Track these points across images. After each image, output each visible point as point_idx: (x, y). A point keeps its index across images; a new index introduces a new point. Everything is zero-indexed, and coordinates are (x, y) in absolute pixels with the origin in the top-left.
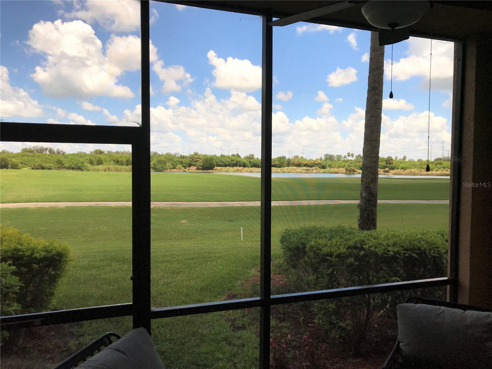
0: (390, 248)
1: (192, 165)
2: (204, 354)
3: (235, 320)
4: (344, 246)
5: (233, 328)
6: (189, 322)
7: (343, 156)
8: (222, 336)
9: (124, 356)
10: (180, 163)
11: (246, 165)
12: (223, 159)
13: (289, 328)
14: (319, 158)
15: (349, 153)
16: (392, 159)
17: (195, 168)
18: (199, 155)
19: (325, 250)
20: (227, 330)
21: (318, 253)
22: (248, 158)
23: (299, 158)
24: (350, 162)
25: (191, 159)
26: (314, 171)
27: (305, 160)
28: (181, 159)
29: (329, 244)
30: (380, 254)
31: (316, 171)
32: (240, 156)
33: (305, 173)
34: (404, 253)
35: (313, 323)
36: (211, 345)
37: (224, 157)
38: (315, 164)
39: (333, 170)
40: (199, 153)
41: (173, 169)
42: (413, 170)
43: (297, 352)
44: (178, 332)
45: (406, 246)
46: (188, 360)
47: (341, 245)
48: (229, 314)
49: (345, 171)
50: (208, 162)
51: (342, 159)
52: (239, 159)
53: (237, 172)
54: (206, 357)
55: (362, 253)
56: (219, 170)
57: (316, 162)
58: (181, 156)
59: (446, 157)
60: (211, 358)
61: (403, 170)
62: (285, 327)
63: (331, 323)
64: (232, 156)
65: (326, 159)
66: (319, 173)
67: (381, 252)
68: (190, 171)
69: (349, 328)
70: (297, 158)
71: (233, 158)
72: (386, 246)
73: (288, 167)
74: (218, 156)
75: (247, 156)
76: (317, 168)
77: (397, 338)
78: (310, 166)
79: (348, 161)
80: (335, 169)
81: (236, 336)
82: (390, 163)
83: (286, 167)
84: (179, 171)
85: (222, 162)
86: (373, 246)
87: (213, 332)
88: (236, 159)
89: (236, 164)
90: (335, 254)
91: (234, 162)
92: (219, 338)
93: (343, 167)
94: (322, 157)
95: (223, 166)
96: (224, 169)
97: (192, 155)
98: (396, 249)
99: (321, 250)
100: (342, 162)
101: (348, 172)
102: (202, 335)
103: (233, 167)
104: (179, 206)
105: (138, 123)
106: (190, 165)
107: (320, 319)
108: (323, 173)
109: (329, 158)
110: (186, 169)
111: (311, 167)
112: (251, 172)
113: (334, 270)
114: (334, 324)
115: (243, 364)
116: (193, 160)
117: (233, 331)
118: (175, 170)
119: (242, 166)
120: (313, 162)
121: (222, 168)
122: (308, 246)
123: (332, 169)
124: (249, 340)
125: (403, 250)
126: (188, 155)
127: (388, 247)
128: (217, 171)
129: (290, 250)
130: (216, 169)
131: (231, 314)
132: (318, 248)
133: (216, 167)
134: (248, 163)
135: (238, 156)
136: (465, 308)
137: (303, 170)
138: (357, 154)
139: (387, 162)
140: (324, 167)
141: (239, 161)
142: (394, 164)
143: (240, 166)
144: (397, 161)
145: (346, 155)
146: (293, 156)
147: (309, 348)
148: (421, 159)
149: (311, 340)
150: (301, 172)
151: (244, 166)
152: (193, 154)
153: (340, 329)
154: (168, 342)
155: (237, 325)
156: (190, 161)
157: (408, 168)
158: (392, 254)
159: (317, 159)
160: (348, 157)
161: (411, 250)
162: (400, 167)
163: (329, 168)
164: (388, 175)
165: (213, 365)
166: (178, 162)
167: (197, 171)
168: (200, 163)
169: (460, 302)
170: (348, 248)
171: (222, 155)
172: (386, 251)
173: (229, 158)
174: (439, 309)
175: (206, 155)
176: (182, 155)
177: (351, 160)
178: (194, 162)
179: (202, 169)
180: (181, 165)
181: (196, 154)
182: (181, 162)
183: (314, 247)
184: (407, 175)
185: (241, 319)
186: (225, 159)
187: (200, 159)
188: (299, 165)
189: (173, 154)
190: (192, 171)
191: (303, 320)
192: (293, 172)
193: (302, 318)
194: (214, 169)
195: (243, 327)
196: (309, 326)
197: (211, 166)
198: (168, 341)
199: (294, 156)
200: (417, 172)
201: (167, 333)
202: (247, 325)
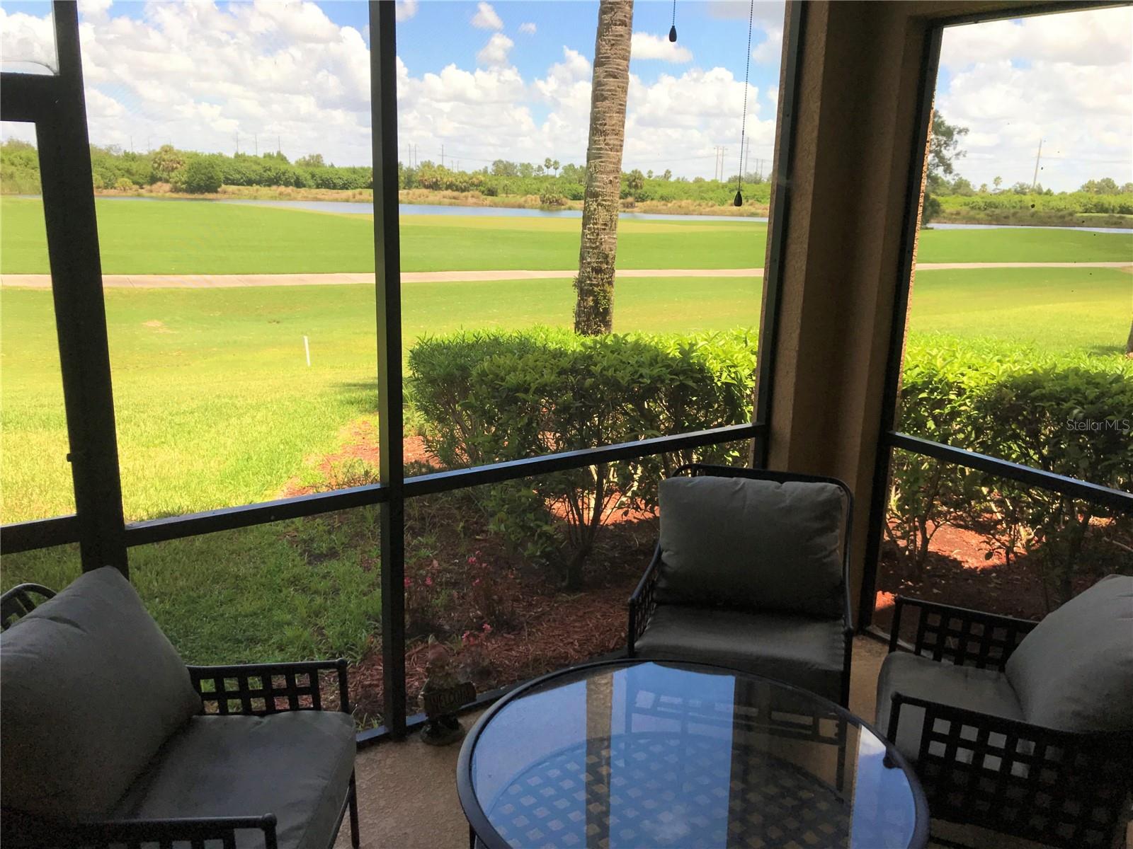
0: (644, 371)
1: (160, 179)
2: (246, 616)
3: (312, 540)
4: (552, 369)
5: (309, 556)
6: (203, 553)
7: (535, 167)
8: (286, 575)
9: (76, 630)
10: (126, 174)
11: (302, 183)
12: (242, 164)
13: (434, 547)
14: (482, 168)
15: (548, 160)
16: (641, 178)
17: (167, 187)
18: (176, 154)
19: (512, 379)
20: (296, 563)
21: (497, 387)
22: (308, 164)
23: (433, 167)
24: (552, 181)
25: (155, 162)
26: (471, 200)
27: (449, 173)
28: (125, 163)
29: (520, 367)
30: (624, 383)
31: (474, 200)
32: (285, 158)
33: (451, 204)
34: (672, 380)
35: (483, 531)
36: (260, 598)
37: (244, 161)
38: (473, 184)
39: (512, 198)
40: (176, 147)
41: (106, 188)
42: (684, 203)
43: (455, 593)
44: (179, 576)
45: (674, 366)
46: (212, 633)
47: (545, 367)
48: (297, 530)
49: (541, 203)
50: (203, 172)
51: (533, 174)
52: (283, 167)
53: (281, 199)
54: (253, 623)
55: (589, 381)
56: (233, 193)
57: (474, 179)
58: (127, 154)
59: (751, 175)
60: (263, 623)
61: (663, 202)
62: (426, 546)
63: (524, 527)
64: (265, 157)
65: (497, 173)
66: (483, 205)
67: (627, 379)
68: (153, 194)
69: (560, 536)
70: (429, 167)
71: (269, 164)
72: (636, 365)
73: (409, 189)
74: (228, 158)
75: (304, 158)
76: (477, 193)
77: (657, 543)
78: (461, 188)
79: (546, 178)
80: (518, 197)
81: (317, 574)
82: (636, 186)
83: (404, 188)
84: (124, 194)
85: (239, 172)
86: (609, 367)
87: (264, 568)
88: (277, 166)
89: (275, 178)
90: (533, 386)
91: (272, 174)
92: (278, 581)
93: (536, 193)
94: (486, 167)
95: (242, 184)
96: (247, 192)
97: (157, 153)
98: (655, 372)
99: (503, 380)
100: (534, 181)
101: (546, 205)
102: (237, 577)
103: (269, 186)
104: (136, 286)
105: (48, 67)
106: (153, 180)
107: (501, 521)
108: (490, 206)
109: (504, 169)
110: (142, 188)
111: (463, 190)
112: (316, 199)
113: (532, 419)
114: (530, 528)
115: (338, 628)
116: (160, 164)
117: (310, 563)
118: (112, 192)
119: (291, 185)
120: (466, 179)
121: (240, 187)
122: (474, 373)
123: (511, 196)
124: (347, 578)
125: (669, 373)
126: (145, 153)
127: (640, 369)
128: (226, 196)
129: (432, 381)
130: (225, 192)
131: (301, 529)
132: (497, 376)
133: (223, 185)
134: (309, 177)
135: (282, 158)
136: (781, 477)
137: (444, 197)
138: (566, 163)
139: (631, 183)
140: (492, 193)
141: (283, 170)
142: (644, 189)
143: (287, 184)
144: (653, 181)
145: (543, 163)
146: (419, 164)
147: (480, 582)
148: (701, 179)
149: (484, 565)
150: (440, 204)
151: (299, 184)
152: (158, 150)
153: (544, 539)
154: (157, 600)
155: (317, 552)
156: (152, 170)
157: (674, 198)
158: (649, 382)
159: (476, 173)
160: (545, 169)
161: (684, 372)
162: (657, 196)
163: (505, 195)
164: (632, 212)
165: (270, 638)
166: (119, 170)
167: (175, 195)
168: (180, 175)
169: (773, 467)
170: (560, 374)
171: (237, 156)
172: (636, 377)
173: (259, 164)
174: (736, 483)
175: (197, 155)
176: (129, 150)
177: (553, 177)
178: (163, 170)
179: (186, 191)
180: (129, 178)
181: (167, 150)
182: (129, 172)
183: (488, 372)
184: (671, 214)
185: (325, 537)
186: (246, 164)
187: (179, 163)
188: (434, 186)
189: (103, 148)
190: (160, 194)
191: (463, 527)
192: (420, 203)
193: (462, 524)
194: (219, 189)
195: (332, 554)
196: (477, 539)
197: (212, 183)
198: (156, 597)
199: (422, 163)
200: (692, 208)
201: (150, 582)
202: (339, 549)
